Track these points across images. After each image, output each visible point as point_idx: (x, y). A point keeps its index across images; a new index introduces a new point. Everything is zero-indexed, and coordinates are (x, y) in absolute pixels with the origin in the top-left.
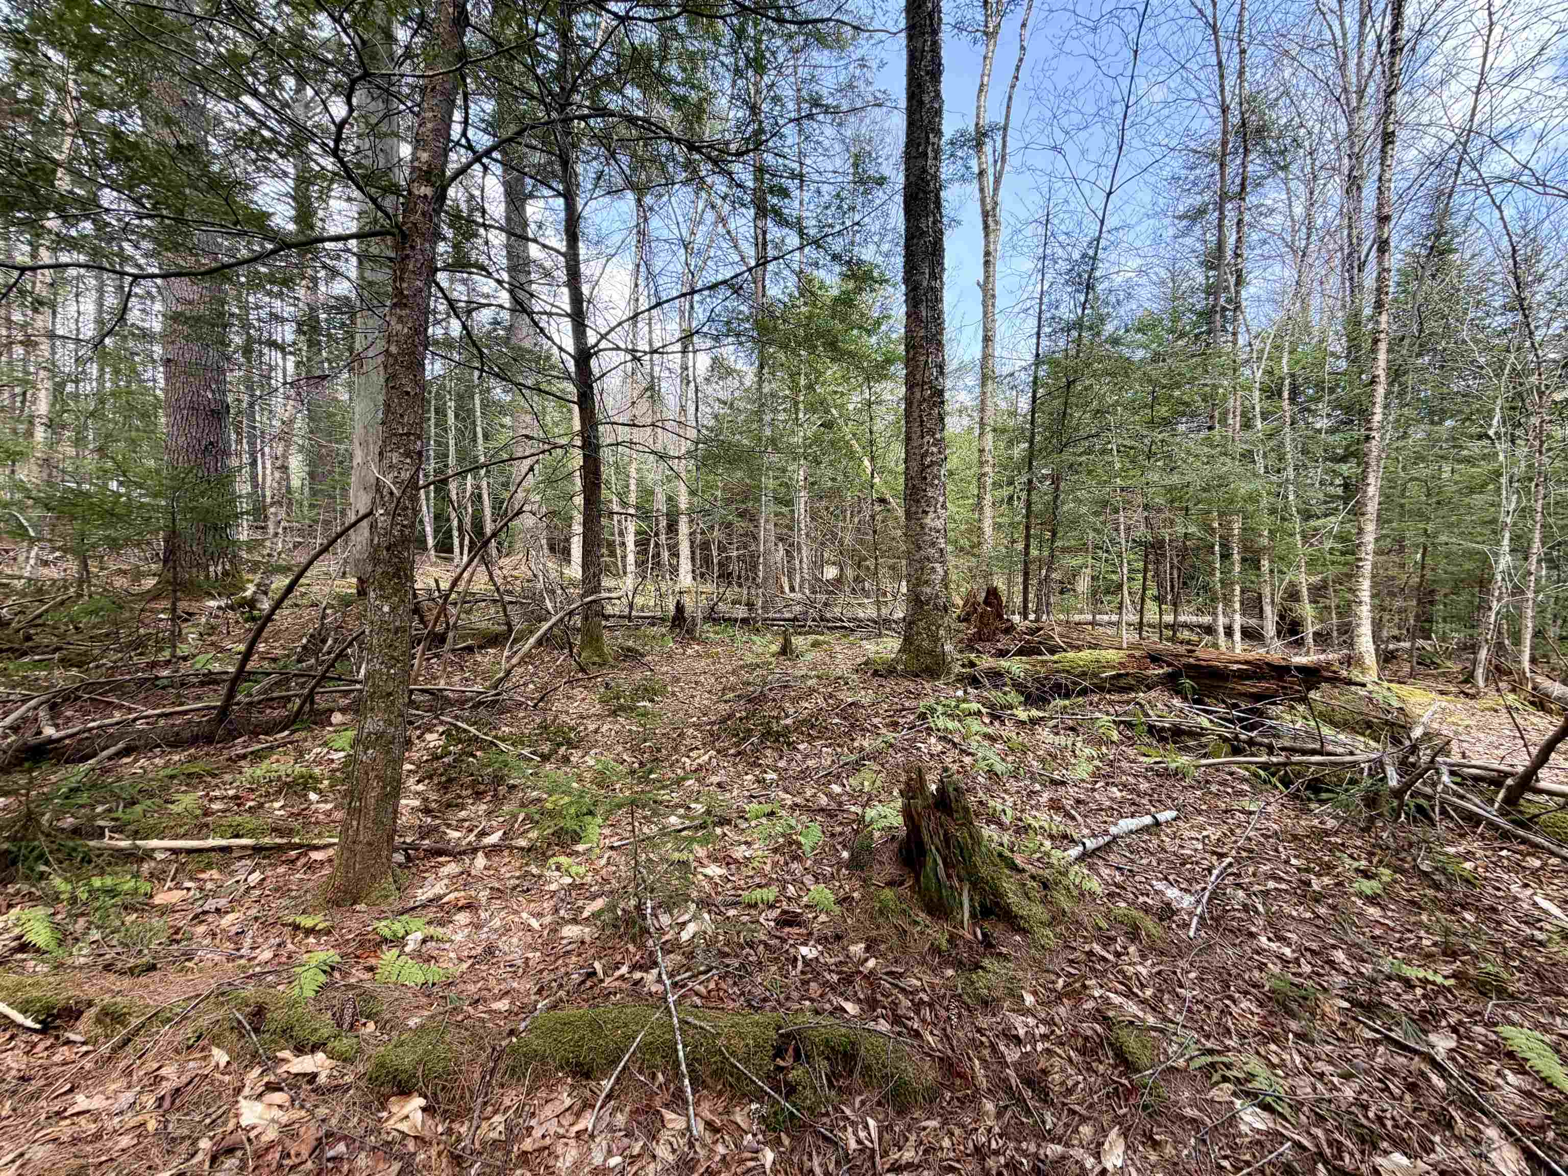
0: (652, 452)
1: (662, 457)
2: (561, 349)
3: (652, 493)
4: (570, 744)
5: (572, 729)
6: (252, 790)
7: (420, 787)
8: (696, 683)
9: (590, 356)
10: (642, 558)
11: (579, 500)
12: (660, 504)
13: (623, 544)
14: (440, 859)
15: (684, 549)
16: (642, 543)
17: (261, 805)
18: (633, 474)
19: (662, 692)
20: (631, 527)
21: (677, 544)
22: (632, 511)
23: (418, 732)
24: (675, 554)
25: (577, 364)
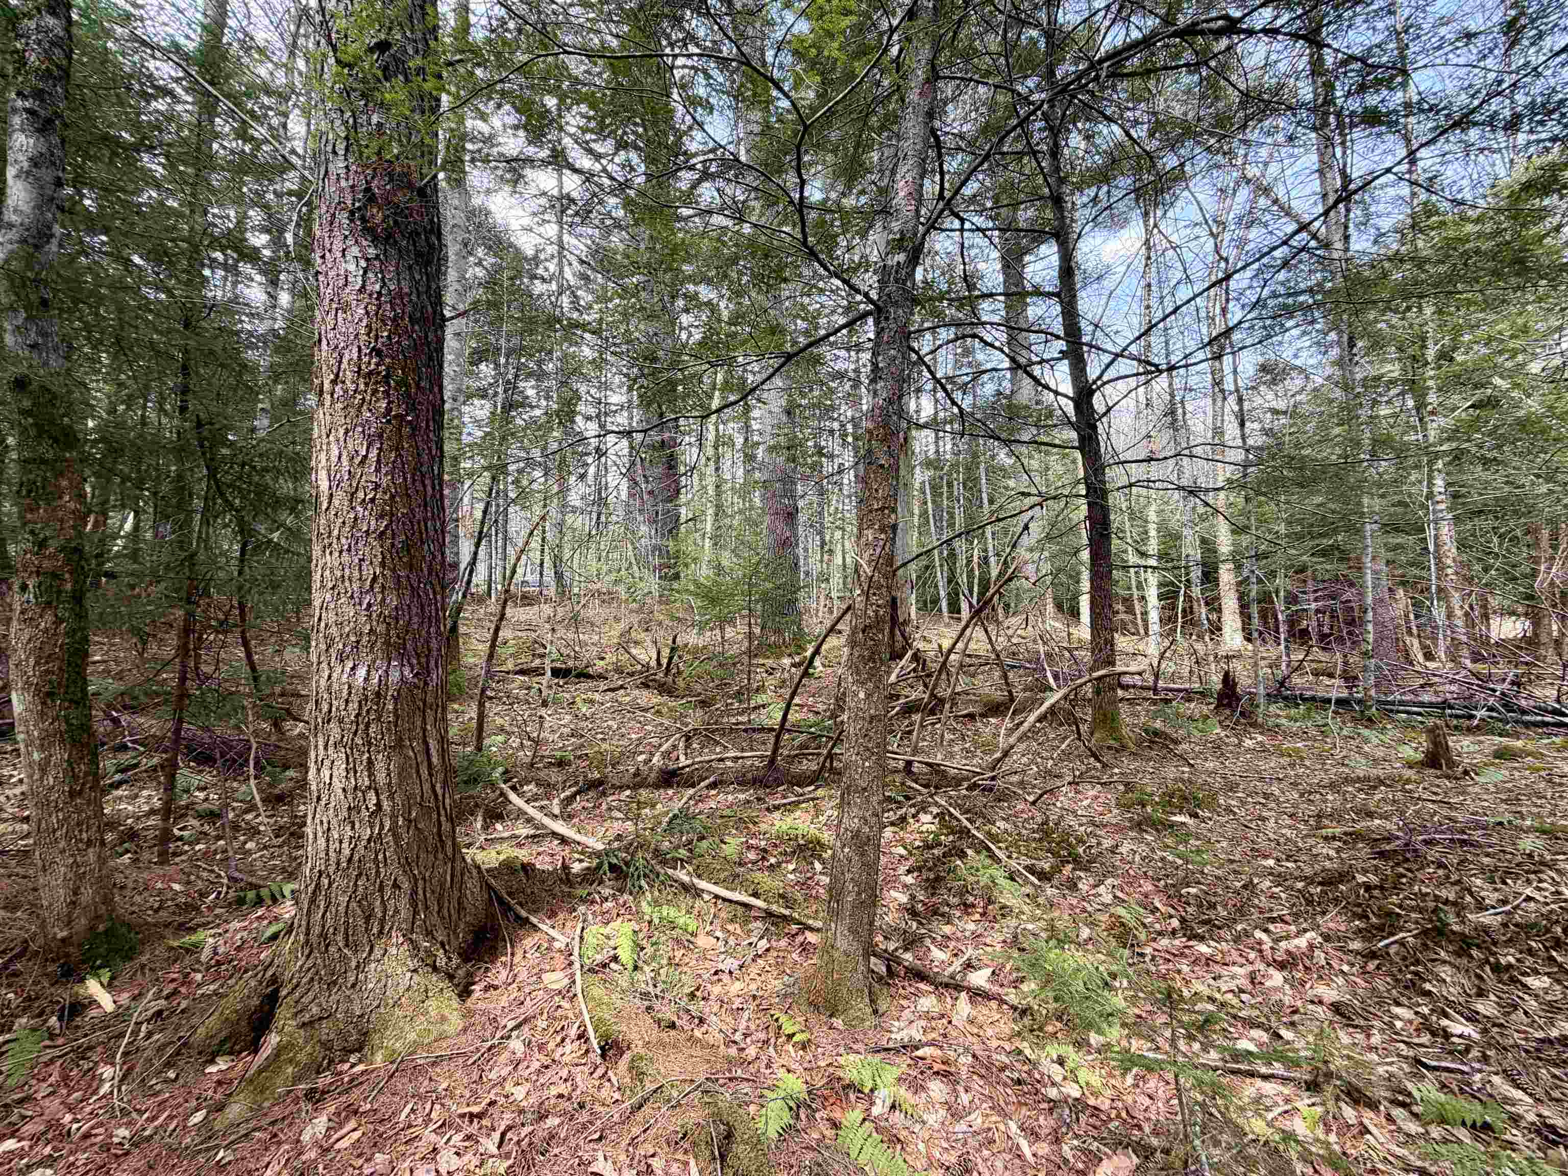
0: (1179, 488)
1: (1193, 491)
2: (1057, 393)
3: (1178, 537)
4: (1076, 861)
5: (1081, 841)
6: (776, 846)
7: (909, 880)
8: (1266, 796)
9: (1092, 393)
10: (1168, 613)
11: (1085, 555)
12: (1191, 550)
13: (1143, 598)
14: (921, 986)
15: (1230, 603)
16: (1168, 595)
17: (779, 864)
18: (1152, 516)
19: (1210, 801)
20: (1153, 580)
21: (1218, 598)
22: (1153, 562)
23: (913, 810)
24: (1214, 604)
25: (1077, 407)
